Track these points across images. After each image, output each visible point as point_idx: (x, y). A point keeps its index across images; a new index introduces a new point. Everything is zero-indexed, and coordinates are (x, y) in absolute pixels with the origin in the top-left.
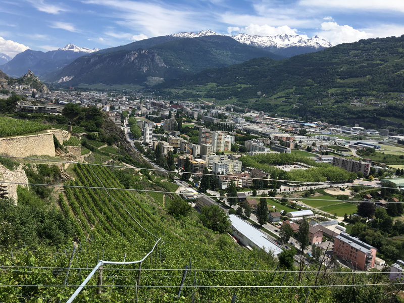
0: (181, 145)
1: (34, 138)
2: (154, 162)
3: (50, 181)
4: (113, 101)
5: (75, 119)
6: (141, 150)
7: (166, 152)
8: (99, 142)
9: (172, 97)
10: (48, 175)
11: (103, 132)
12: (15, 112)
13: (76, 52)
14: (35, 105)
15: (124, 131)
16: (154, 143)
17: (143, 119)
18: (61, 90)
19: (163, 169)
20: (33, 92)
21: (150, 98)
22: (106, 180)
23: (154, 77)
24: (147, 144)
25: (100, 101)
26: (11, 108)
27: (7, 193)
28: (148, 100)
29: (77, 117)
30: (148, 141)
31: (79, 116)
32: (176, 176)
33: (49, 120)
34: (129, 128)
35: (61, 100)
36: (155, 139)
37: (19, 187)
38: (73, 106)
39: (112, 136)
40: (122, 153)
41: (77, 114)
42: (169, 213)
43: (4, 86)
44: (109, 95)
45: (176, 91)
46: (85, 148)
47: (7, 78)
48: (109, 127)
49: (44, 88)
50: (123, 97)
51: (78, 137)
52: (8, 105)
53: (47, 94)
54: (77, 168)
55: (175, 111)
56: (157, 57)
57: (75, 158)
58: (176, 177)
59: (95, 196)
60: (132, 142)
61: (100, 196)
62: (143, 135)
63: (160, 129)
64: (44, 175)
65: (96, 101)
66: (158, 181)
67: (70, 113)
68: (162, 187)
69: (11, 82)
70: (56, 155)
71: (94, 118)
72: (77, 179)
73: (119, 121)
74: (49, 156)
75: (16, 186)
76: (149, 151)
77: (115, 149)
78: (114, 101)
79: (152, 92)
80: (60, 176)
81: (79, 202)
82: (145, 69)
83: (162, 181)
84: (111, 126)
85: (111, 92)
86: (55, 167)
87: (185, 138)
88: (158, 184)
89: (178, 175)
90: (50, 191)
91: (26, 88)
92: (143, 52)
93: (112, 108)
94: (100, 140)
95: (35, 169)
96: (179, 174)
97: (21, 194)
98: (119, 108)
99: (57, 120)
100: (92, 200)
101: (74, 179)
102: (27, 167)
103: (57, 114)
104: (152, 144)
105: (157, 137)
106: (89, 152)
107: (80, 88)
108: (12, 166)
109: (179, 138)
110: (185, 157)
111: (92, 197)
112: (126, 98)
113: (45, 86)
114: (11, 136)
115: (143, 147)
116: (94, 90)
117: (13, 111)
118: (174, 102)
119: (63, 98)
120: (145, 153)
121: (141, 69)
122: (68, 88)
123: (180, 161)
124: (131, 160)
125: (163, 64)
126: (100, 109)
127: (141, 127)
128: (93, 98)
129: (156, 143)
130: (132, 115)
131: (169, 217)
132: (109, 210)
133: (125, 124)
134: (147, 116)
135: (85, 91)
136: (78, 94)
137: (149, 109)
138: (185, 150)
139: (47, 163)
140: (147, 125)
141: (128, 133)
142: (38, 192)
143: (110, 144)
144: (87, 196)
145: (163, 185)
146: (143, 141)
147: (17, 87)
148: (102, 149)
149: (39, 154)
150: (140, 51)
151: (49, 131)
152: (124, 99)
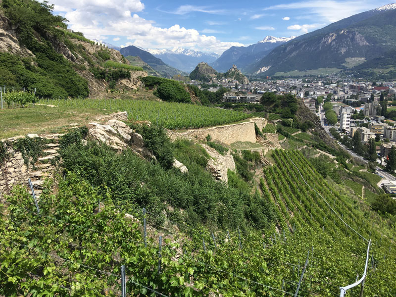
0: (385, 132)
1: (239, 126)
2: (352, 149)
3: (252, 166)
4: (307, 87)
5: (271, 106)
6: (337, 137)
7: (366, 139)
8: (293, 128)
9: (375, 77)
10: (251, 160)
11: (298, 119)
12: (223, 103)
13: (274, 43)
14: (238, 96)
15: (319, 117)
16: (352, 129)
17: (340, 103)
18: (259, 80)
19: (362, 158)
20: (236, 84)
21: (347, 81)
22: (302, 168)
23: (354, 57)
24: (344, 131)
25: (295, 88)
26: (219, 99)
27: (221, 176)
28: (346, 84)
29: (273, 105)
30: (344, 127)
31: (275, 104)
32: (378, 166)
33: (249, 108)
34: (323, 114)
35: (259, 90)
36: (353, 125)
37: (229, 170)
38: (269, 94)
39: (306, 122)
40: (316, 139)
41: (273, 102)
42: (373, 209)
43: (214, 81)
44: (304, 81)
45: (381, 71)
46: (280, 134)
47: (216, 73)
48: (303, 113)
49: (245, 80)
50: (318, 82)
51: (274, 123)
52: (217, 96)
53: (248, 85)
54: (275, 154)
55: (379, 93)
56: (358, 36)
57: (273, 144)
58: (378, 168)
59: (293, 184)
60: (327, 128)
61: (297, 184)
62: (339, 120)
63: (359, 114)
64: (247, 160)
65: (290, 88)
66: (356, 170)
67: (267, 101)
68: (361, 177)
69: (219, 76)
70: (257, 142)
71: (289, 105)
72: (275, 166)
73: (314, 107)
74: (250, 143)
75: (226, 170)
76: (346, 138)
77: (309, 136)
78: (309, 87)
79: (351, 74)
80: (260, 162)
81: (278, 187)
82: (343, 51)
83: (361, 171)
84: (306, 112)
85: (306, 78)
86: (256, 153)
87: (390, 124)
88: (356, 174)
89: (381, 165)
90: (252, 175)
91: (231, 80)
92: (342, 32)
93: (307, 94)
94: (294, 126)
95: (240, 154)
96: (383, 164)
97: (231, 177)
98: (314, 93)
99: (256, 108)
100: (290, 187)
101: (272, 165)
102: (234, 153)
103: (255, 103)
104: (349, 130)
105: (356, 122)
106: (284, 138)
107: (276, 77)
108: (223, 151)
109: (382, 124)
110: (390, 146)
111: (289, 184)
112: (322, 83)
113: (246, 78)
114: (221, 124)
115: (339, 133)
116: (289, 77)
117: (221, 101)
118: (377, 83)
119: (261, 87)
120: (341, 140)
121: (339, 50)
122: (265, 78)
123: (383, 150)
124: (325, 147)
125: (365, 43)
126: (295, 96)
127: (338, 112)
128: (288, 85)
129: (355, 130)
130: (328, 100)
131: (373, 213)
132: (307, 199)
133: (319, 109)
134: (344, 100)
135: (280, 79)
136: (274, 83)
137: (347, 93)
138: (391, 138)
139: (250, 149)
140: (344, 110)
141: (323, 119)
142: (243, 175)
143: (304, 130)
144: (285, 183)
145: (363, 176)
146: (339, 127)
147: (224, 81)
148: (296, 135)
149: (243, 140)
150: (339, 32)
151: (251, 119)
152: (320, 84)
